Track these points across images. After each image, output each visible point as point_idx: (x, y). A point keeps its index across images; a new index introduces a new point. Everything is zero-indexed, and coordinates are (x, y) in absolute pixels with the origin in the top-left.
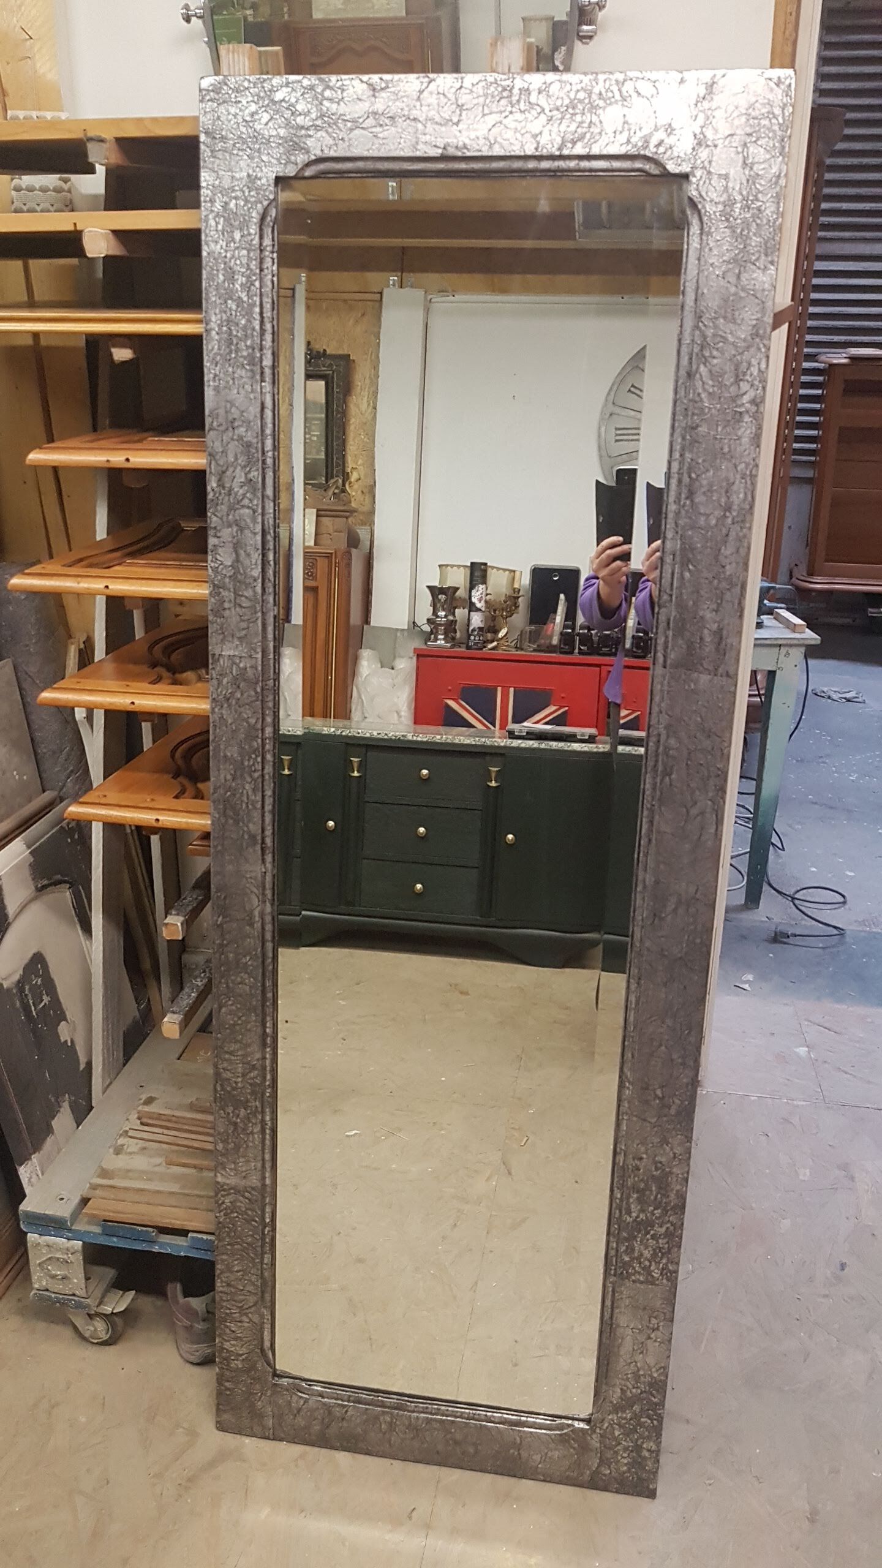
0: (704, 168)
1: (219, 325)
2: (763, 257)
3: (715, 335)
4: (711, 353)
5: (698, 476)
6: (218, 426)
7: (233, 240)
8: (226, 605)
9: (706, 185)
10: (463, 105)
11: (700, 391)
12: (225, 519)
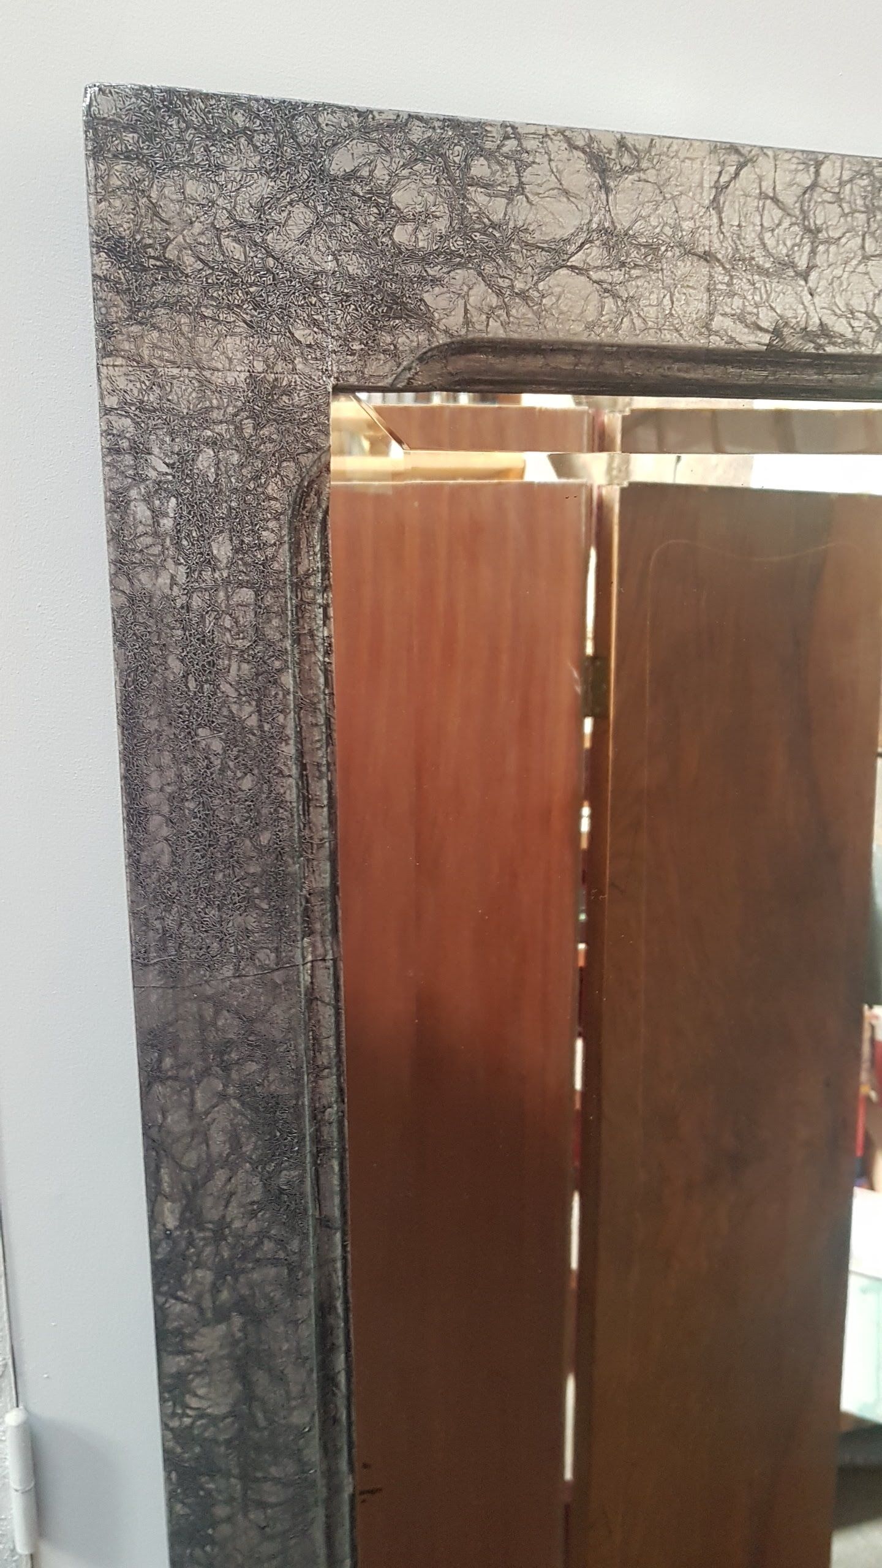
1: (171, 798)
6: (179, 1067)
7: (210, 562)
8: (221, 1511)
10: (819, 231)
12: (207, 1303)
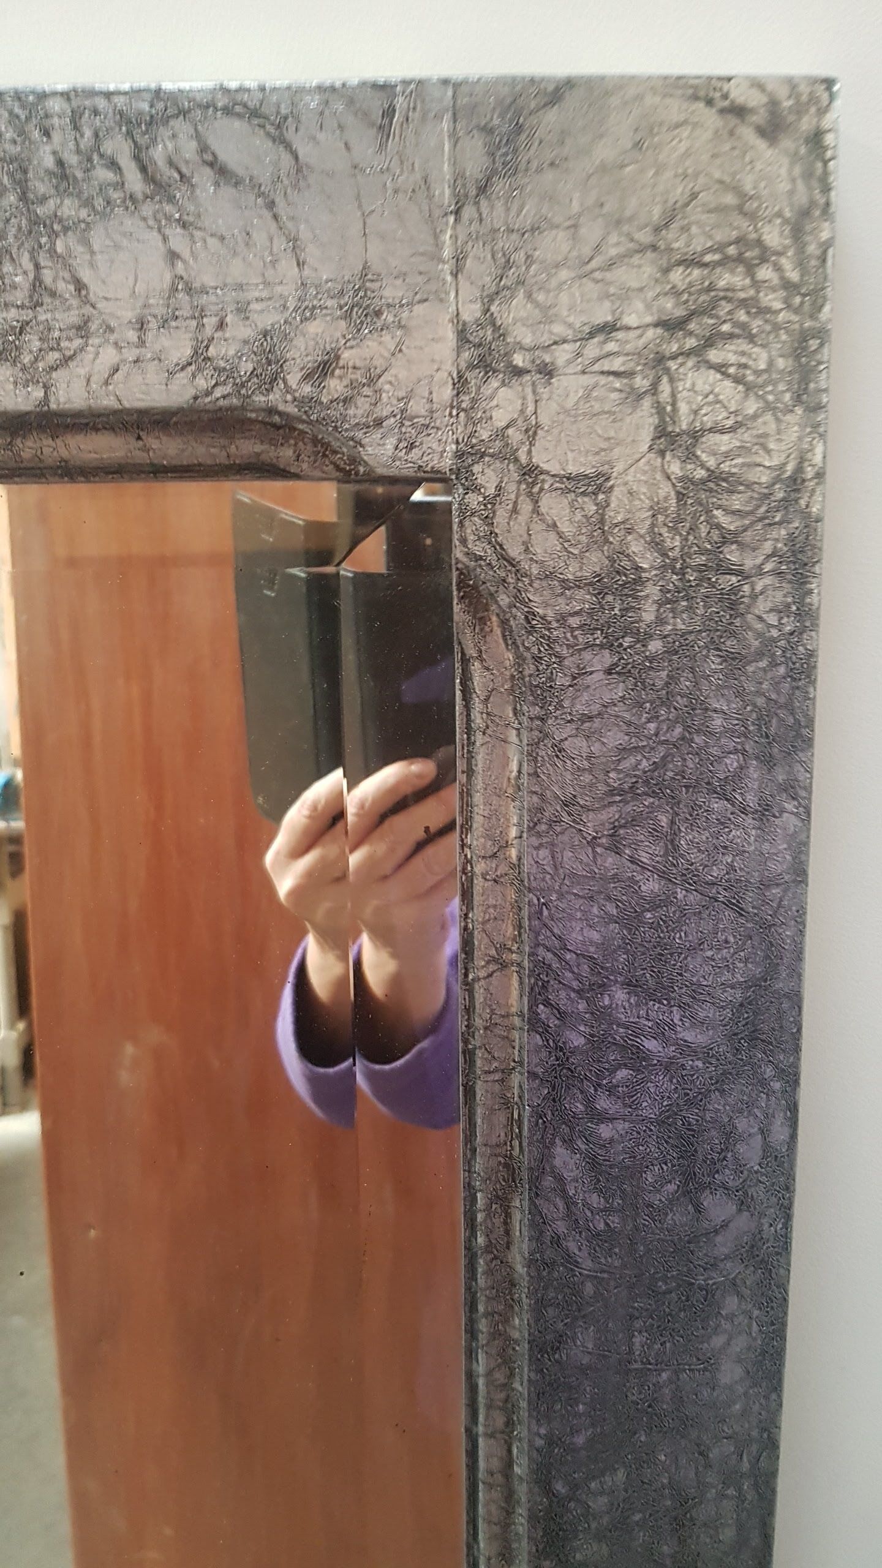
0: (508, 455)
2: (754, 772)
3: (597, 1043)
4: (589, 1103)
5: (574, 1487)
9: (522, 518)
11: (561, 1227)
